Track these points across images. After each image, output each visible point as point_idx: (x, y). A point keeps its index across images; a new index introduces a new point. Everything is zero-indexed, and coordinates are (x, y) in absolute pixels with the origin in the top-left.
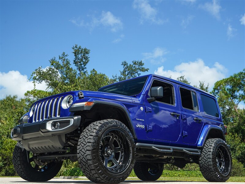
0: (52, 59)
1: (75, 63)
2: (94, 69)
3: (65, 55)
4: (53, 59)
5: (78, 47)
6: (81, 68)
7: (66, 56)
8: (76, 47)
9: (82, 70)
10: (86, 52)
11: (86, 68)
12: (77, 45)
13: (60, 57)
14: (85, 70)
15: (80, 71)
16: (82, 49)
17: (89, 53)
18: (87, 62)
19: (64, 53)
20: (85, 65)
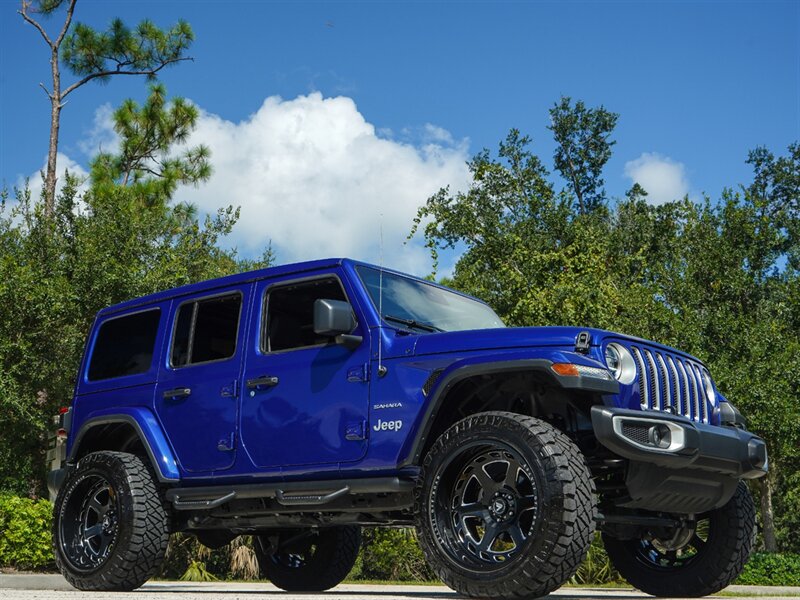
0: (476, 156)
1: (561, 165)
2: (637, 186)
3: (519, 139)
4: (482, 156)
5: (572, 106)
6: (584, 184)
7: (524, 141)
8: (565, 107)
9: (587, 191)
10: (604, 122)
11: (601, 182)
12: (569, 100)
13: (503, 148)
14: (598, 190)
15: (580, 196)
16: (586, 112)
17: (613, 126)
18: (603, 162)
19: (515, 133)
20: (596, 173)
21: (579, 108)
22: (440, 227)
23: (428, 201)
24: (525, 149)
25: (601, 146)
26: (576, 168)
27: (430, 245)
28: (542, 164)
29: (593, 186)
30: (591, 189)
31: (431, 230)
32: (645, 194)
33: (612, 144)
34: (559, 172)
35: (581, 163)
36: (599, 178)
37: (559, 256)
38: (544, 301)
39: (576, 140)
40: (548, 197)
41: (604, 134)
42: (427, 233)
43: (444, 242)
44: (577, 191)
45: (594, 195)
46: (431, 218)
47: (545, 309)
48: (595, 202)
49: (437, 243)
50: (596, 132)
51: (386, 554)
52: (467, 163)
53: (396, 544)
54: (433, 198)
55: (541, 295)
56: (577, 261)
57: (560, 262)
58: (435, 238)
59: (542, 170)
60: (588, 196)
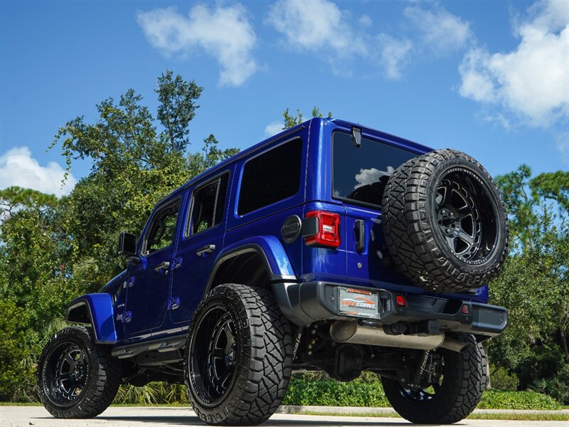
0: (104, 101)
1: (162, 117)
2: (212, 136)
3: (134, 96)
4: (108, 102)
5: (174, 78)
6: (176, 132)
7: (137, 98)
8: (169, 77)
9: (177, 136)
10: (194, 92)
11: (188, 131)
12: (172, 73)
13: (123, 100)
14: (185, 137)
15: (172, 140)
16: (182, 83)
17: (199, 95)
18: (190, 119)
19: (131, 93)
20: (184, 126)
21: (178, 79)
22: (75, 142)
23: (67, 124)
24: (137, 103)
25: (190, 107)
26: (172, 120)
27: (66, 154)
28: (150, 113)
29: (181, 134)
30: (180, 135)
31: (68, 144)
32: (216, 142)
33: (197, 107)
34: (160, 121)
35: (176, 117)
36: (187, 128)
37: (159, 173)
38: (147, 202)
39: (174, 101)
40: (152, 136)
41: (193, 100)
42: (65, 144)
43: (77, 154)
44: (171, 134)
45: (182, 140)
46: (69, 136)
47: (147, 207)
48: (182, 145)
49: (72, 154)
50: (188, 98)
51: (8, 381)
52: (97, 105)
53: (17, 374)
54: (72, 122)
55: (145, 199)
56: (170, 178)
57: (159, 177)
58: (70, 149)
59: (150, 117)
60: (178, 140)
